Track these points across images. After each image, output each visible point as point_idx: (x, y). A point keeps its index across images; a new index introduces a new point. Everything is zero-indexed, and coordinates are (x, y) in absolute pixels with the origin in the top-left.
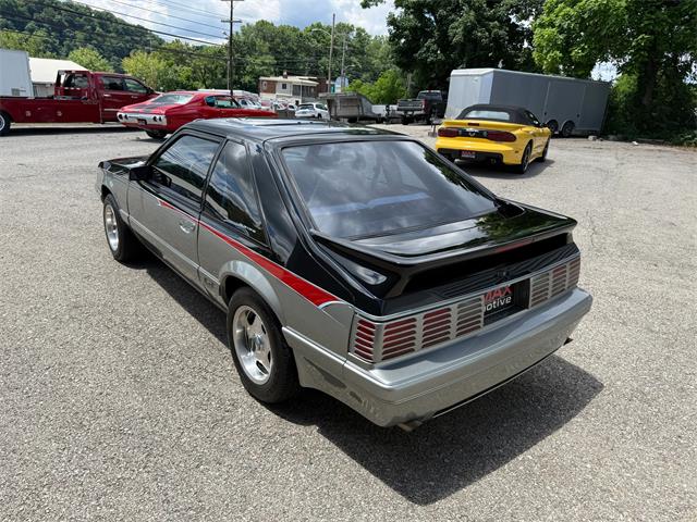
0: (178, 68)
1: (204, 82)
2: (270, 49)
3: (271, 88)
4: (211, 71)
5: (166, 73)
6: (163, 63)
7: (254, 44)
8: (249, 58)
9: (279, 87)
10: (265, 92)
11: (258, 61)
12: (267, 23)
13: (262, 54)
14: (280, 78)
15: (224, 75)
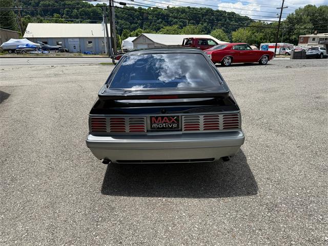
0: (257, 34)
1: (270, 40)
2: (311, 20)
3: (306, 41)
4: (274, 34)
5: (251, 37)
6: (250, 32)
7: (301, 19)
8: (297, 26)
9: (311, 40)
10: (301, 43)
11: (303, 27)
12: (311, 6)
13: (305, 23)
14: (313, 35)
15: (281, 36)
